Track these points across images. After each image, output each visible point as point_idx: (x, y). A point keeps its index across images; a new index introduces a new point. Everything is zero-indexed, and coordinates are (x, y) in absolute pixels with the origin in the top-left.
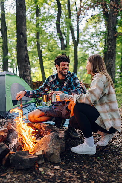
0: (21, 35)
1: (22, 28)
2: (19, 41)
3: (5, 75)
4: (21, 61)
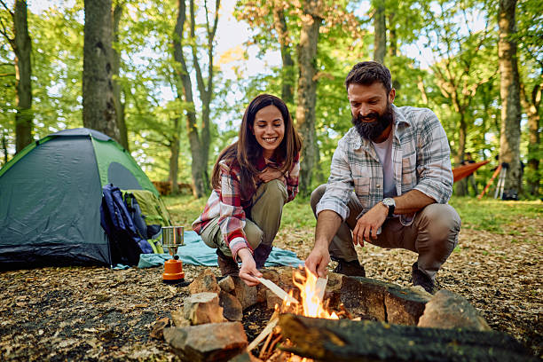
0: (99, 50)
1: (102, 31)
2: (91, 63)
3: (89, 136)
4: (95, 117)
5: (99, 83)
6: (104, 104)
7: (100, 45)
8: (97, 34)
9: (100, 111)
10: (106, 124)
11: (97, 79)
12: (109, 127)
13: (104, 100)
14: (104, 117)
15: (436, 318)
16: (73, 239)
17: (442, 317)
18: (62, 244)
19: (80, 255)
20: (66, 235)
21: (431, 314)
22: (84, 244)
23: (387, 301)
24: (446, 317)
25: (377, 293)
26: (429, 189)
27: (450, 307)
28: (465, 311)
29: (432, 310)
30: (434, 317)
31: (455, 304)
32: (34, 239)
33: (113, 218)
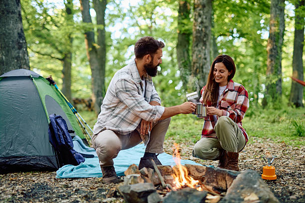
3: (31, 77)
10: (18, 53)
12: (21, 55)
13: (16, 31)
14: (16, 46)
16: (31, 153)
17: (243, 179)
18: (24, 157)
19: (37, 164)
20: (26, 150)
22: (40, 156)
23: (227, 177)
32: (4, 154)
33: (57, 136)
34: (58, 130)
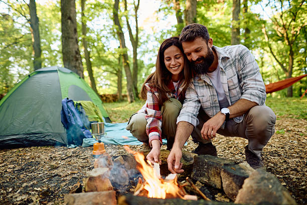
0: (69, 21)
1: (71, 10)
2: (65, 29)
3: (57, 70)
4: (69, 59)
5: (70, 40)
6: (74, 52)
7: (70, 18)
8: (68, 12)
9: (72, 56)
10: (76, 63)
11: (69, 38)
12: (77, 65)
13: (74, 50)
14: (74, 59)
15: (251, 191)
16: (47, 130)
17: (255, 191)
18: (41, 133)
19: (50, 139)
20: (43, 128)
21: (248, 188)
22: (53, 133)
23: (222, 174)
24: (259, 191)
25: (216, 168)
26: (252, 97)
27: (262, 183)
28: (273, 187)
29: (248, 185)
30: (250, 190)
31: (266, 181)
32: (26, 131)
33: (68, 118)
34: (69, 112)
